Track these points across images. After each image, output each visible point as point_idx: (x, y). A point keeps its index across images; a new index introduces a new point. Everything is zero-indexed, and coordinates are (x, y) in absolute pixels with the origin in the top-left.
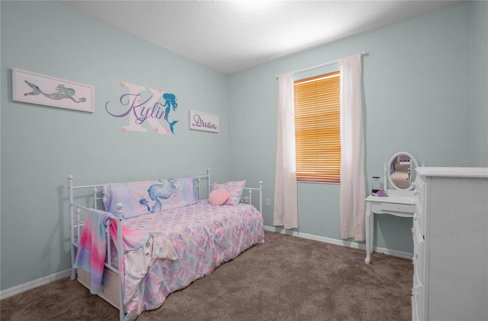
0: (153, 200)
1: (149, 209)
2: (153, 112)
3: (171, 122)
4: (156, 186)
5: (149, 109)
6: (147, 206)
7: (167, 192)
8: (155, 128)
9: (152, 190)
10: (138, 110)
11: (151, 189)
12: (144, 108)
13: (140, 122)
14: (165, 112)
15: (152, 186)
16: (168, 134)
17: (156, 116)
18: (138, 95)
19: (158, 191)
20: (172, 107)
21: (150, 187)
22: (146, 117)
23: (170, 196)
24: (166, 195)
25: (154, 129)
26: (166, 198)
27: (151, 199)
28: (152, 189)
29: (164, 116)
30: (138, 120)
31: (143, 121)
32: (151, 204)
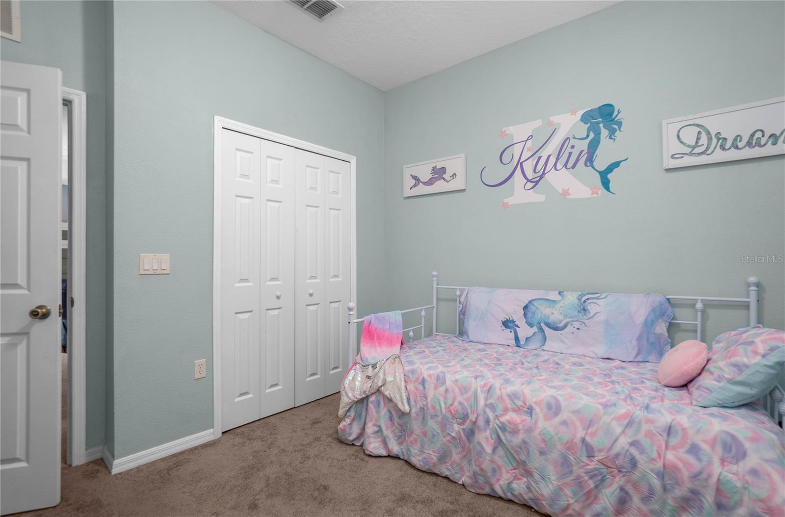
0: (531, 325)
1: (517, 339)
2: (557, 159)
3: (602, 168)
4: (541, 301)
5: (549, 156)
6: (515, 332)
7: (561, 317)
8: (563, 189)
9: (532, 308)
10: (528, 167)
11: (530, 305)
12: (540, 158)
13: (531, 185)
14: (586, 151)
15: (532, 300)
16: (595, 195)
17: (566, 165)
18: (527, 140)
19: (544, 311)
20: (604, 133)
21: (530, 302)
22: (544, 174)
23: (565, 326)
24: (556, 323)
25: (561, 192)
26: (556, 329)
27: (526, 323)
28: (533, 305)
29: (585, 159)
30: (529, 183)
31: (537, 182)
32: (524, 331)
